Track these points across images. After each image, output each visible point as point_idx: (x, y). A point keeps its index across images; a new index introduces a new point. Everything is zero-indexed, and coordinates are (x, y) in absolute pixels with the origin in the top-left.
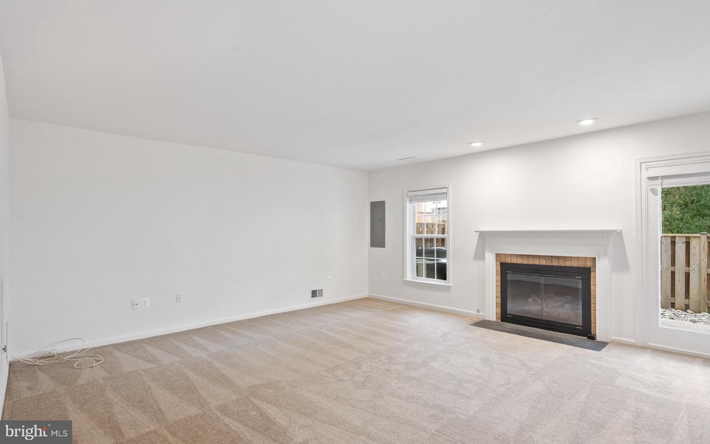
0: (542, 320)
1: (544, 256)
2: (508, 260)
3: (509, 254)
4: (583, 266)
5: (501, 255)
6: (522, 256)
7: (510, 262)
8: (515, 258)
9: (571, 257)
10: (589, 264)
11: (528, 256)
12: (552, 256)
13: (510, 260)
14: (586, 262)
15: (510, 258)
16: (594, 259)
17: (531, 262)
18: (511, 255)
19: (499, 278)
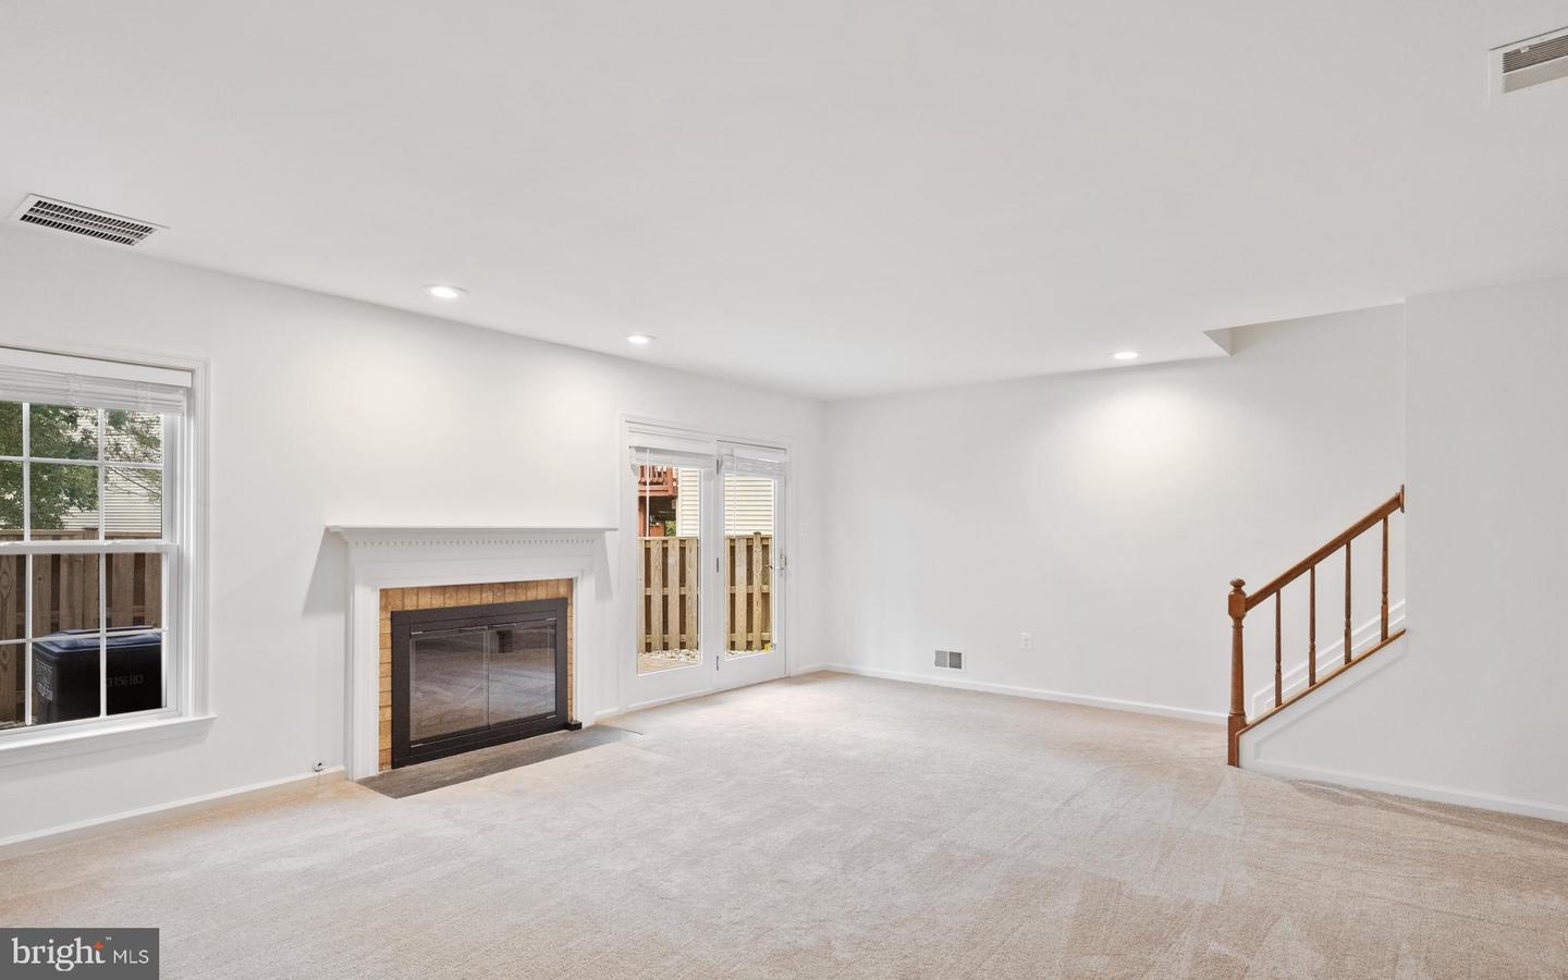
0: (488, 727)
1: (490, 584)
2: (410, 604)
3: (413, 589)
4: (554, 597)
5: (390, 593)
6: (444, 589)
7: (414, 608)
8: (429, 595)
9: (537, 582)
10: (563, 591)
11: (457, 588)
12: (504, 584)
13: (415, 602)
14: (558, 588)
15: (415, 598)
16: (570, 583)
17: (464, 600)
18: (419, 590)
19: (388, 653)
